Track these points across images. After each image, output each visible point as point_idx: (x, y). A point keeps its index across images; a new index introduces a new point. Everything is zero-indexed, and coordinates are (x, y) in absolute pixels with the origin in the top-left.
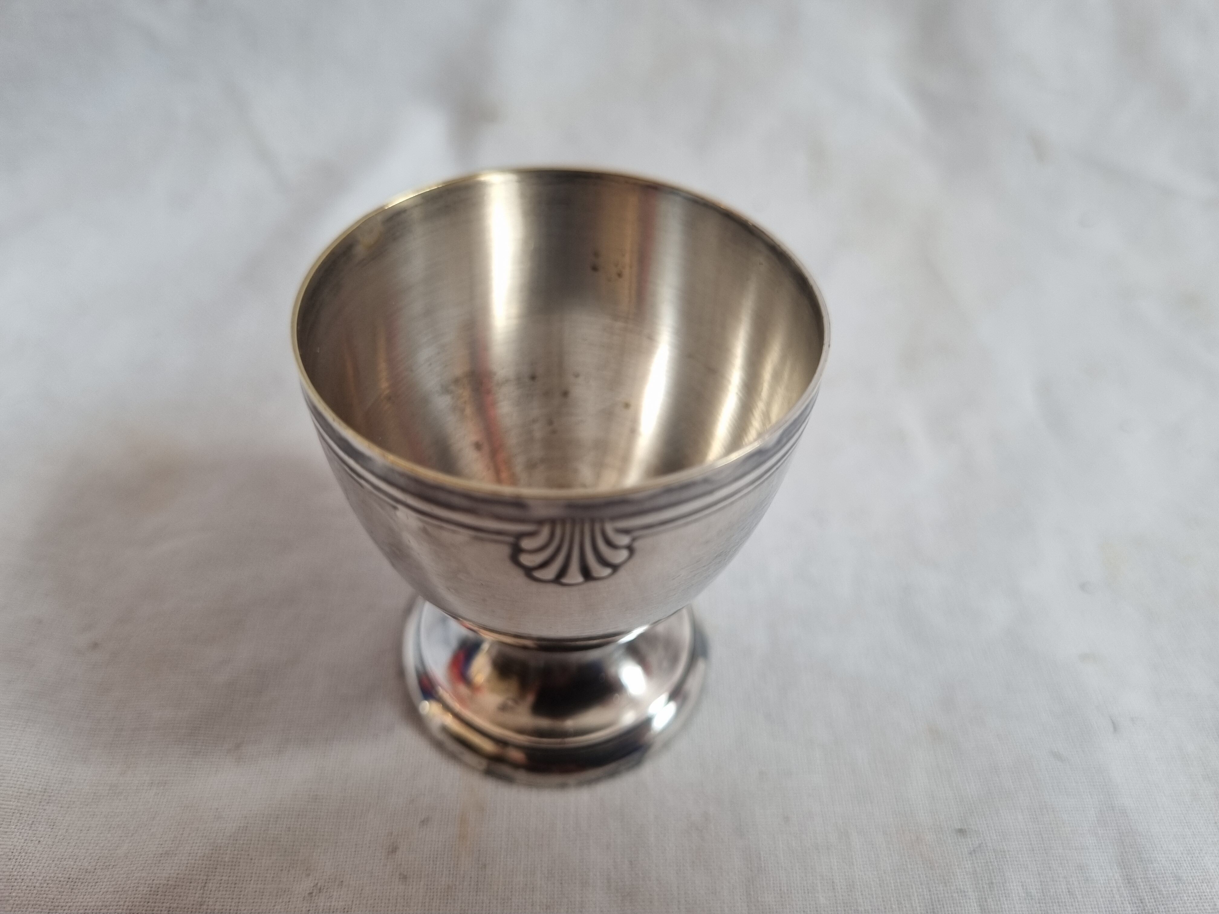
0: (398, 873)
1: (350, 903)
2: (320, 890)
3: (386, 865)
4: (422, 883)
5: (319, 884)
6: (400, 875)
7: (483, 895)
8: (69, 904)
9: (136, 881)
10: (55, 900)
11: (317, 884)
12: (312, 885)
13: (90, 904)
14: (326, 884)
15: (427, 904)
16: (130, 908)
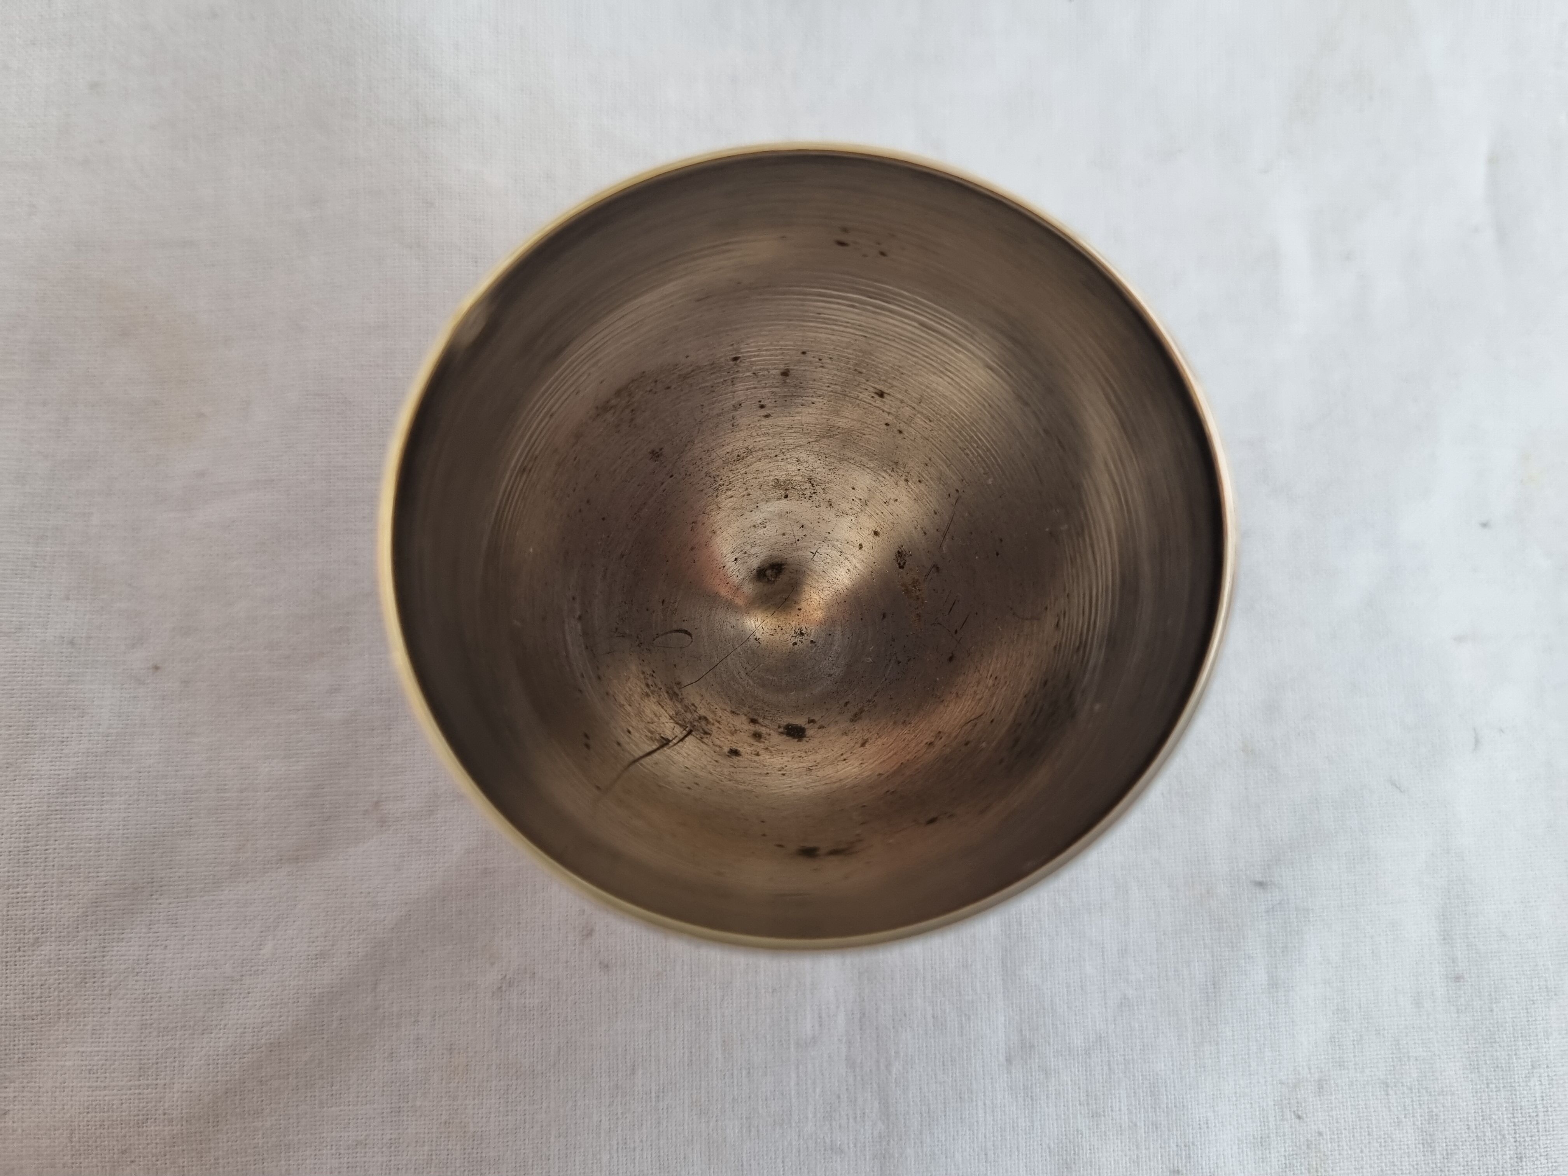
0: (597, 962)
1: (548, 999)
2: (510, 985)
3: (583, 952)
4: (628, 972)
5: (508, 977)
6: (600, 963)
7: (699, 981)
8: (223, 1022)
9: (295, 991)
10: (206, 1018)
11: (505, 976)
12: (500, 977)
13: (247, 1021)
14: (516, 977)
15: (636, 996)
16: (295, 1023)
